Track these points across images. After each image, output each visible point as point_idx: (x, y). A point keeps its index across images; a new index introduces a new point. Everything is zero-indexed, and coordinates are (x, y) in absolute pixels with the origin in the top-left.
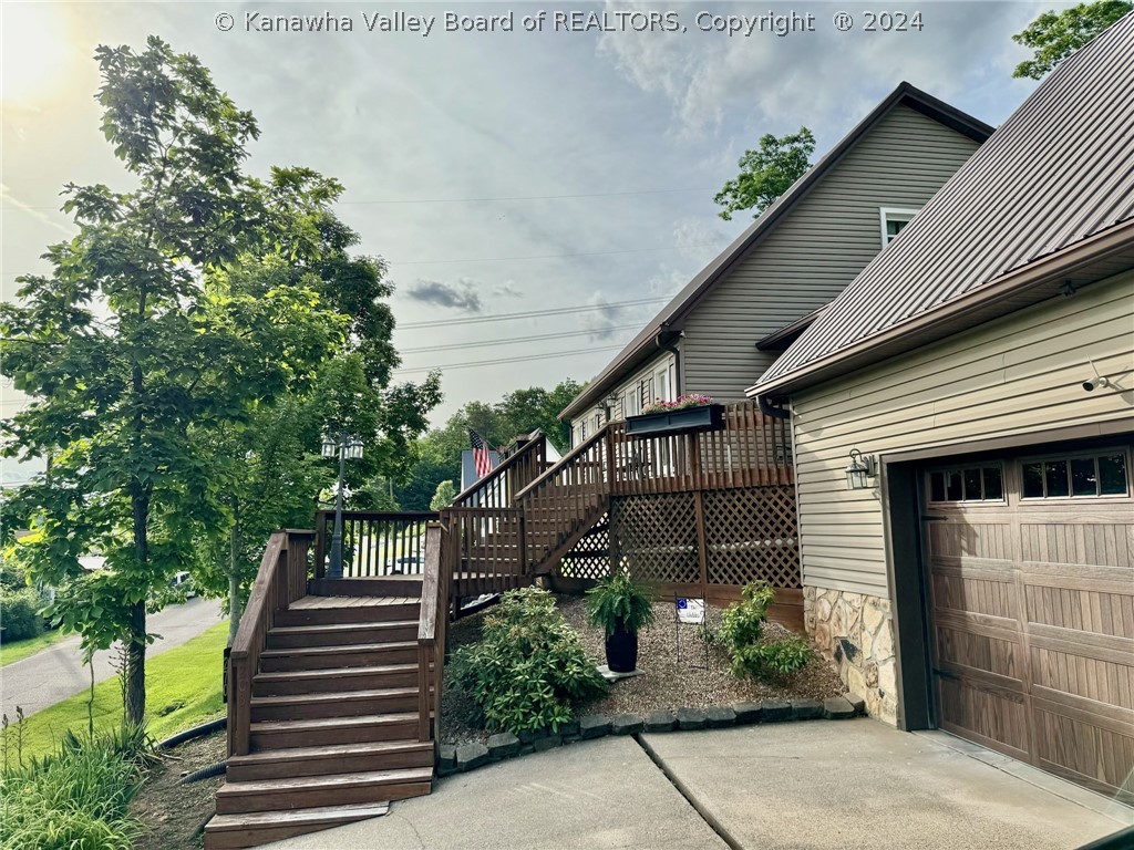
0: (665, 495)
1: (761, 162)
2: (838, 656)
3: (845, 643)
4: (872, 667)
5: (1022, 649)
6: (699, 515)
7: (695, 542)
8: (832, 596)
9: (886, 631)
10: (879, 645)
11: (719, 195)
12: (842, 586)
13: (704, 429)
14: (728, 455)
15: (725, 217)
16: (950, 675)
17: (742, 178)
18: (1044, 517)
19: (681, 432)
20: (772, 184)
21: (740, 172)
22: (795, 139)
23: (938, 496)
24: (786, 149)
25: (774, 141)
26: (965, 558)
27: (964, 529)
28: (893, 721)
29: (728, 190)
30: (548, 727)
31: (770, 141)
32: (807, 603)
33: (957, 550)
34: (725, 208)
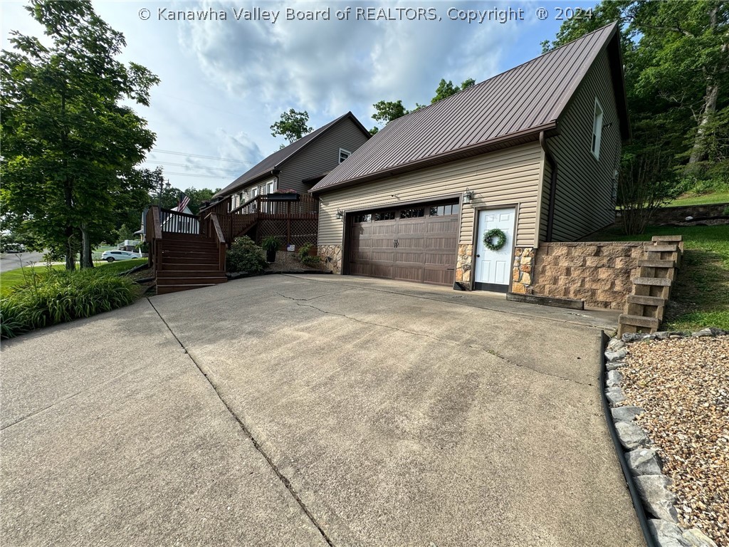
0: (278, 220)
1: (289, 118)
2: (326, 262)
3: (329, 258)
4: (336, 262)
5: (369, 254)
6: (288, 228)
7: (286, 234)
8: (326, 247)
9: (340, 253)
10: (338, 256)
11: (272, 126)
12: (329, 244)
13: (293, 201)
14: (299, 209)
15: (273, 135)
16: (353, 262)
17: (282, 122)
18: (378, 225)
19: (285, 201)
20: (293, 128)
21: (281, 119)
22: (302, 114)
23: (356, 221)
24: (299, 117)
25: (294, 112)
26: (361, 235)
27: (362, 229)
28: (340, 273)
29: (276, 125)
30: (257, 270)
31: (292, 111)
32: (318, 250)
33: (359, 234)
34: (274, 132)
